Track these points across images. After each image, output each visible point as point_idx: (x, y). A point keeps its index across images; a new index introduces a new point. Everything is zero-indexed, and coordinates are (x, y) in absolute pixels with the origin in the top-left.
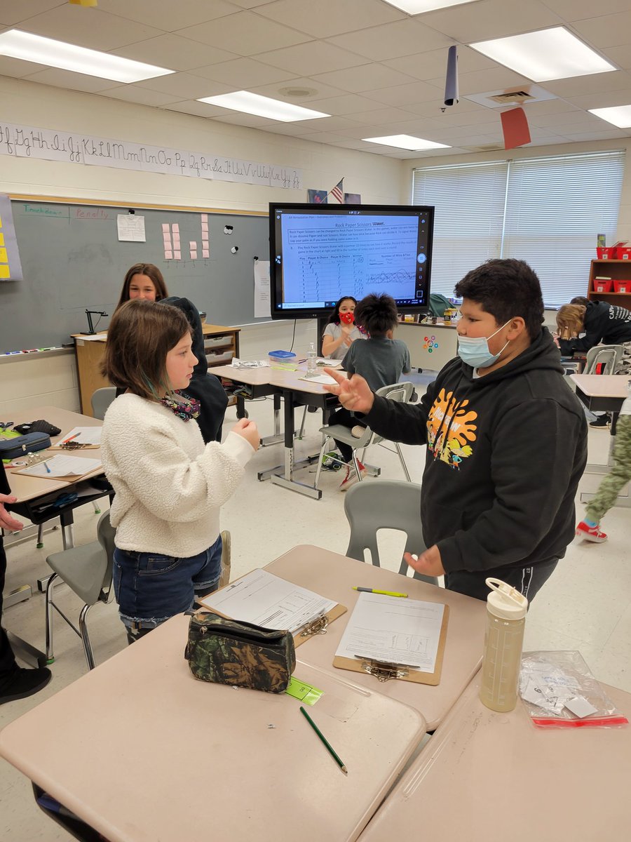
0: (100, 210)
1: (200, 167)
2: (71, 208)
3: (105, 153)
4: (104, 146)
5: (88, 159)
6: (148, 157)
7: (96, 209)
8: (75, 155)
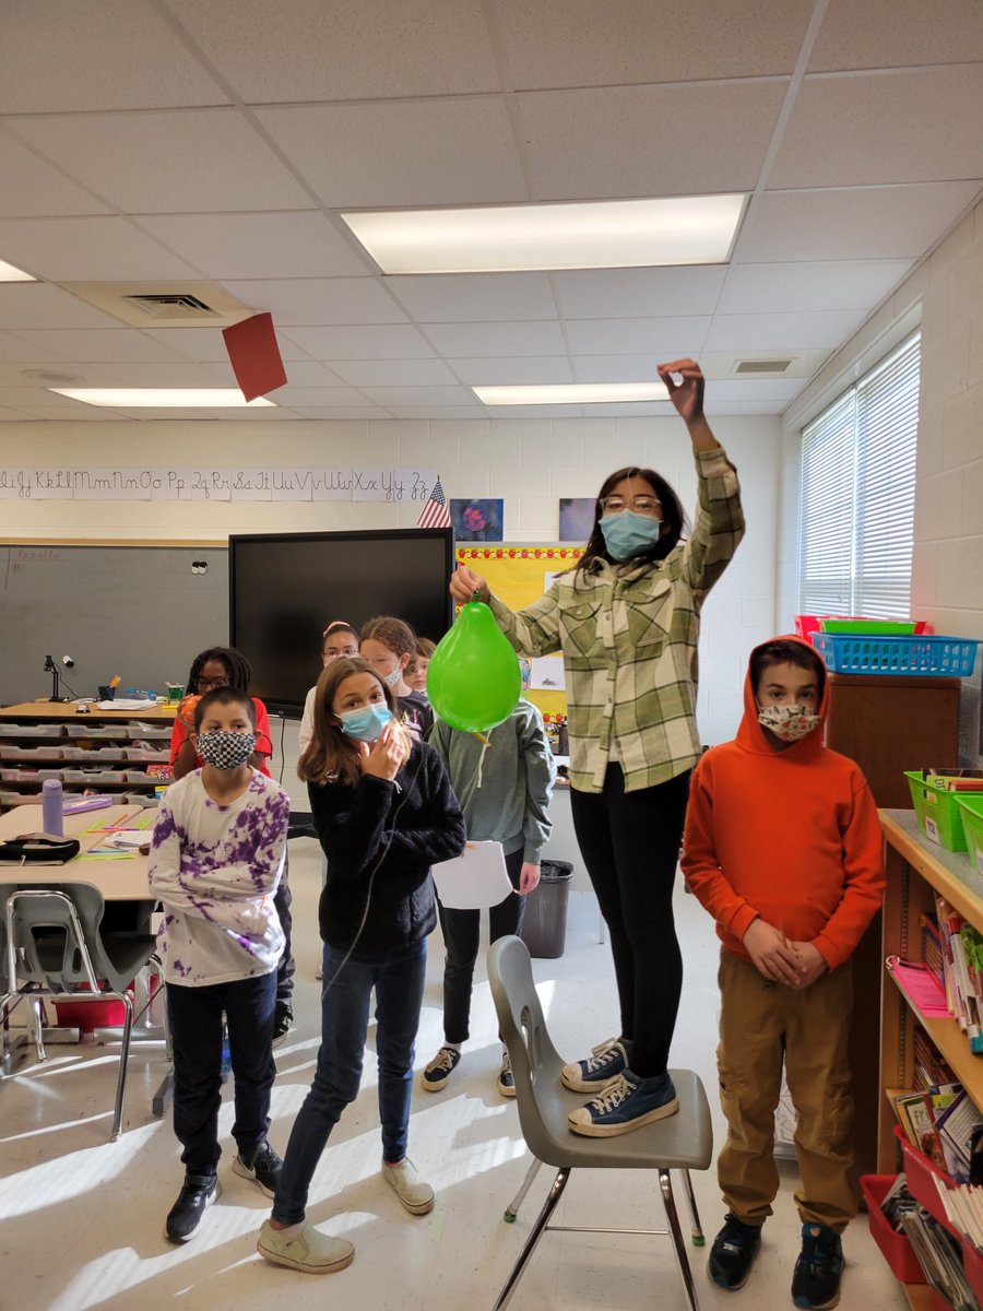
0: (49, 550)
1: (210, 484)
2: (12, 549)
3: (64, 483)
4: (63, 478)
5: (37, 492)
6: (124, 483)
7: (43, 550)
8: (25, 490)
